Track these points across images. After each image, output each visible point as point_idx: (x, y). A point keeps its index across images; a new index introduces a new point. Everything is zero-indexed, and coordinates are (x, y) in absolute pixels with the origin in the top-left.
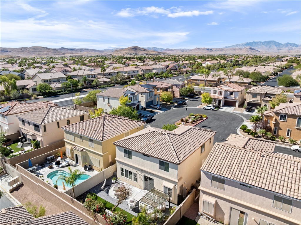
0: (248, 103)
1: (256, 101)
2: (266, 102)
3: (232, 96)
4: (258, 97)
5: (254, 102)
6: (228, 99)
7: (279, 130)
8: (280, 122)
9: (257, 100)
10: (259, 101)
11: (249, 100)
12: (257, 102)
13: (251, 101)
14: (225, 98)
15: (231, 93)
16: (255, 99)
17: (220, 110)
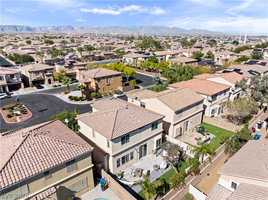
0: (32, 81)
1: (39, 77)
2: (49, 77)
3: (14, 79)
4: (41, 74)
5: (38, 79)
6: (11, 82)
7: (99, 90)
8: (98, 84)
9: (41, 77)
10: (43, 77)
11: (33, 79)
12: (41, 79)
13: (36, 79)
14: (8, 82)
15: (12, 76)
16: (39, 76)
17: (12, 95)
